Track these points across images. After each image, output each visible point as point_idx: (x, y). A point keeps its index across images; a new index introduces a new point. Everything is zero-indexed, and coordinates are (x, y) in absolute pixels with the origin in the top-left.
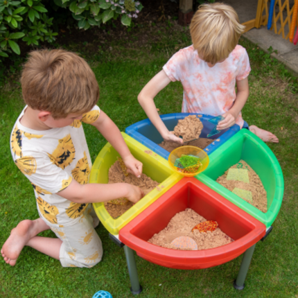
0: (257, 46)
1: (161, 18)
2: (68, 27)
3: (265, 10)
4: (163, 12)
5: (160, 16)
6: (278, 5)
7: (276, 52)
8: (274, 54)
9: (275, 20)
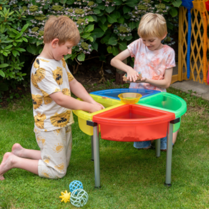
0: (179, 91)
1: (101, 80)
2: (24, 86)
3: (184, 64)
4: (102, 76)
5: (100, 79)
6: (192, 58)
7: (195, 93)
8: (193, 94)
9: (192, 70)
